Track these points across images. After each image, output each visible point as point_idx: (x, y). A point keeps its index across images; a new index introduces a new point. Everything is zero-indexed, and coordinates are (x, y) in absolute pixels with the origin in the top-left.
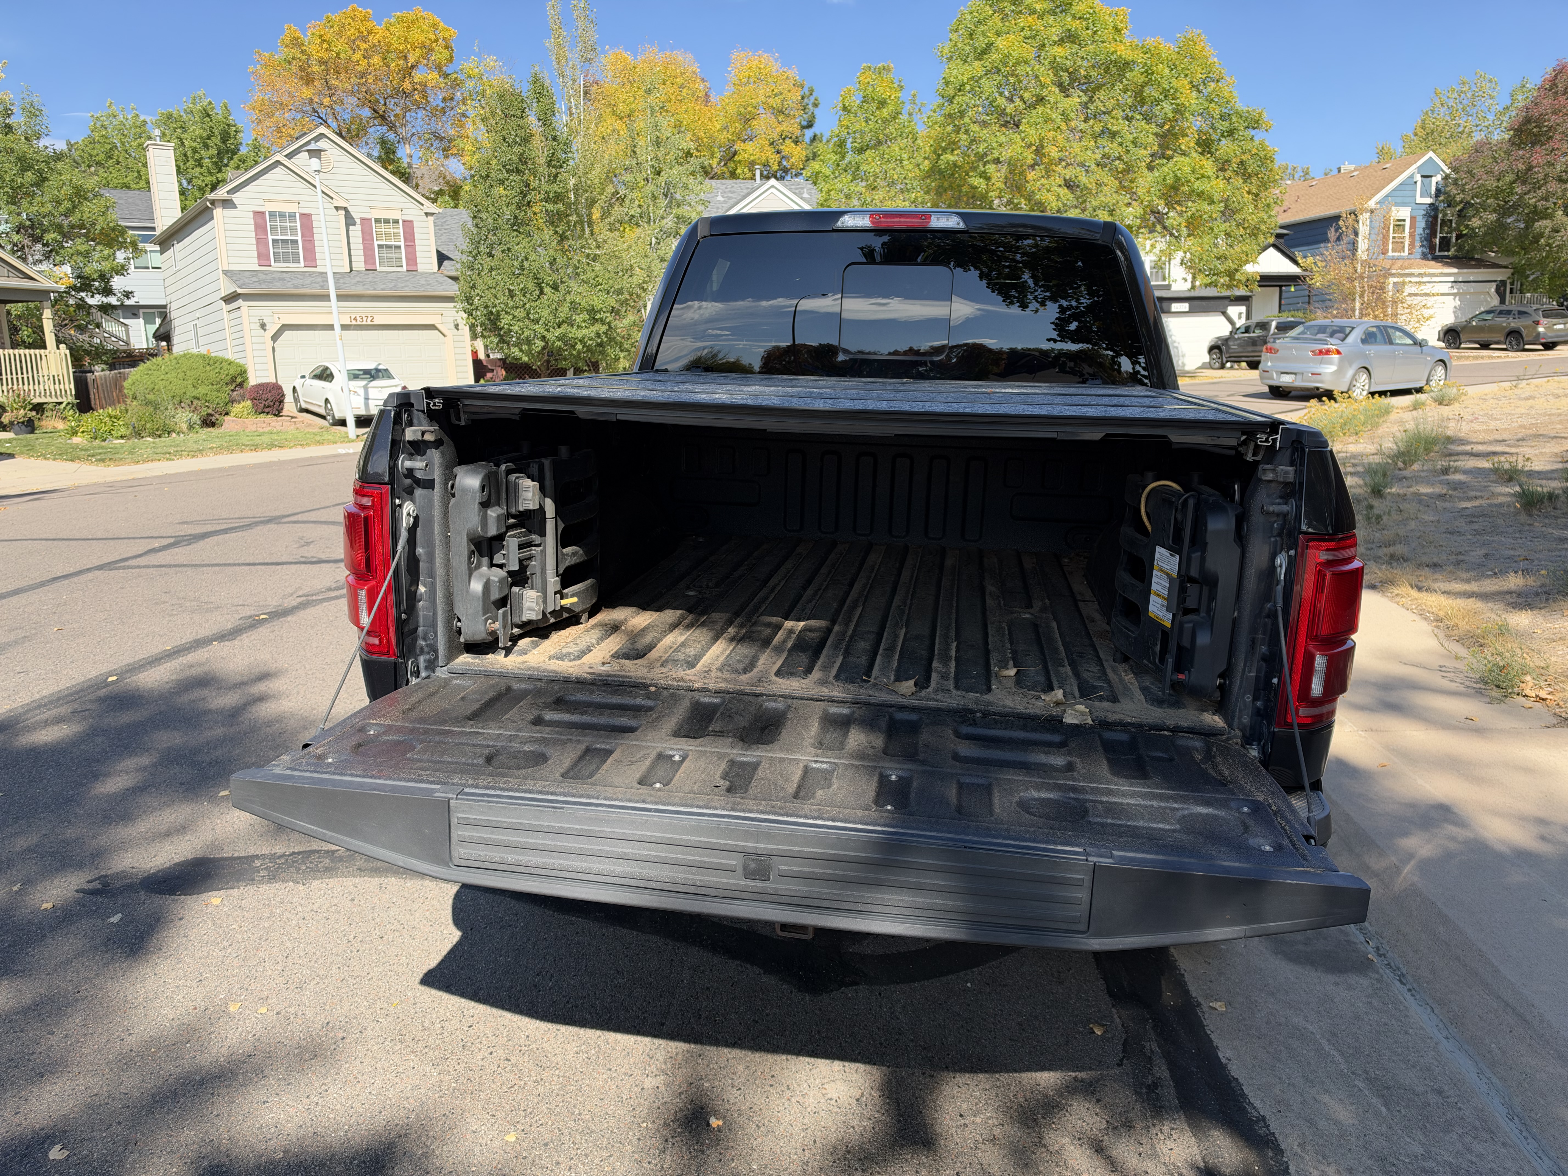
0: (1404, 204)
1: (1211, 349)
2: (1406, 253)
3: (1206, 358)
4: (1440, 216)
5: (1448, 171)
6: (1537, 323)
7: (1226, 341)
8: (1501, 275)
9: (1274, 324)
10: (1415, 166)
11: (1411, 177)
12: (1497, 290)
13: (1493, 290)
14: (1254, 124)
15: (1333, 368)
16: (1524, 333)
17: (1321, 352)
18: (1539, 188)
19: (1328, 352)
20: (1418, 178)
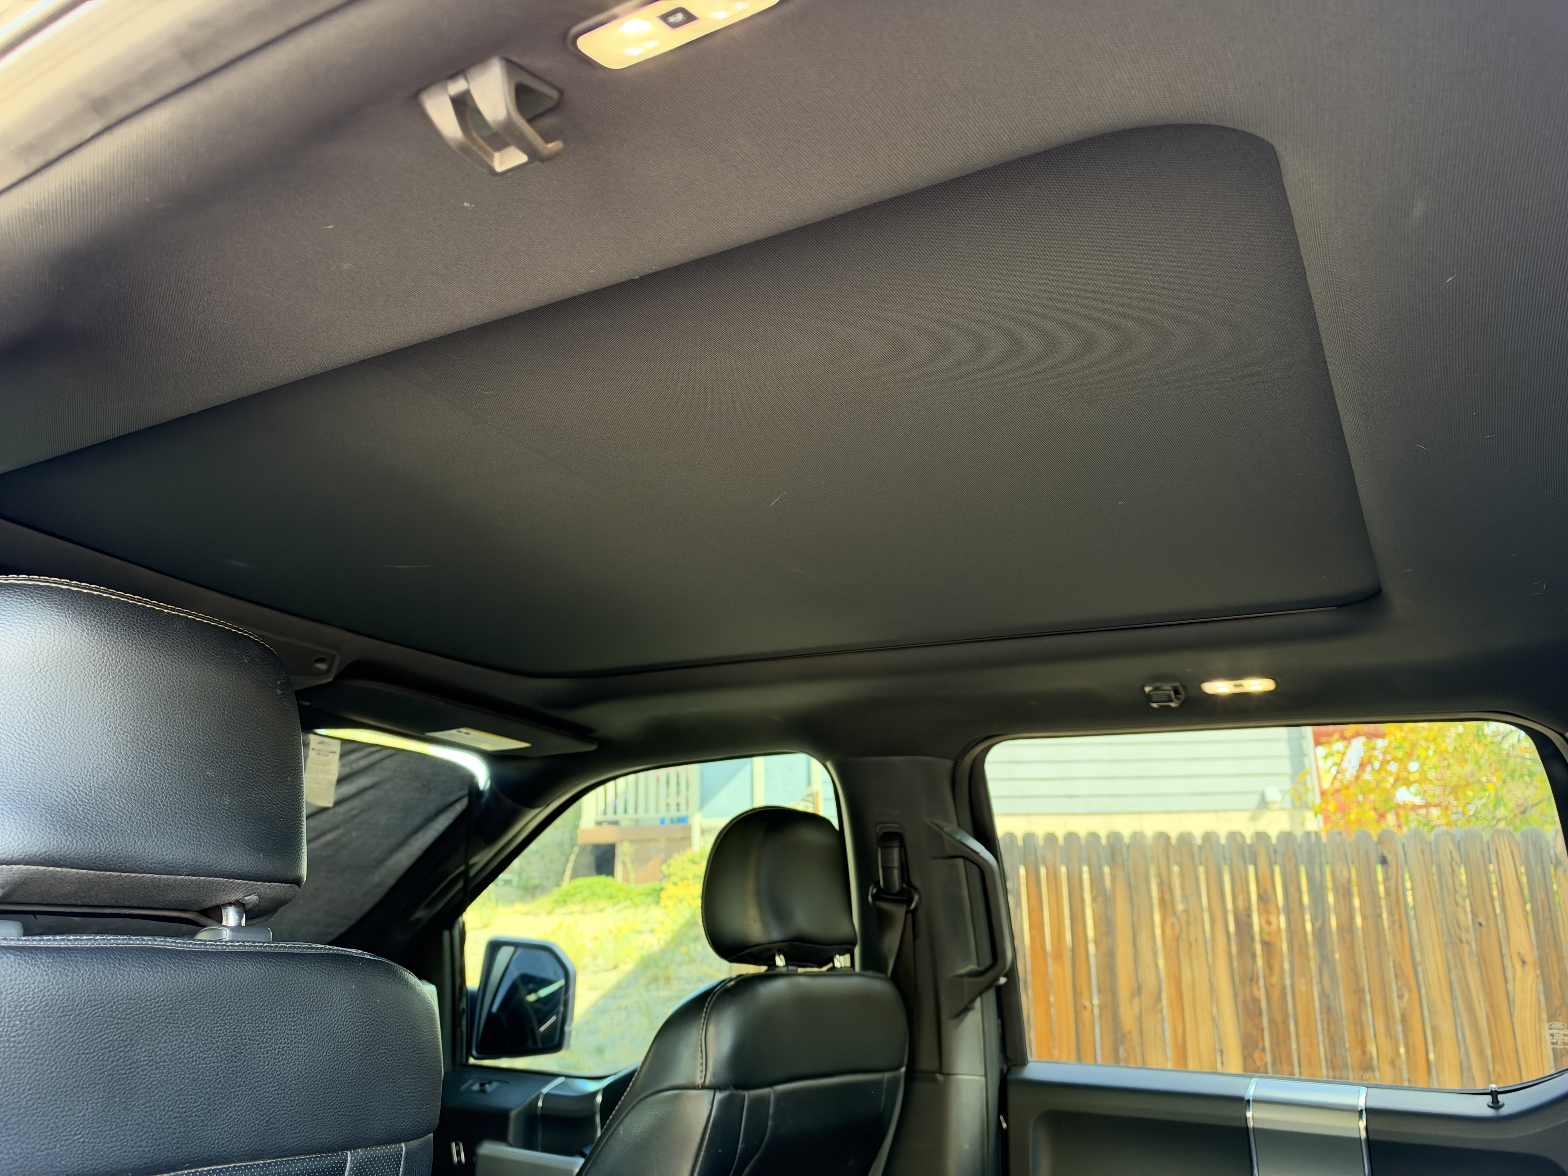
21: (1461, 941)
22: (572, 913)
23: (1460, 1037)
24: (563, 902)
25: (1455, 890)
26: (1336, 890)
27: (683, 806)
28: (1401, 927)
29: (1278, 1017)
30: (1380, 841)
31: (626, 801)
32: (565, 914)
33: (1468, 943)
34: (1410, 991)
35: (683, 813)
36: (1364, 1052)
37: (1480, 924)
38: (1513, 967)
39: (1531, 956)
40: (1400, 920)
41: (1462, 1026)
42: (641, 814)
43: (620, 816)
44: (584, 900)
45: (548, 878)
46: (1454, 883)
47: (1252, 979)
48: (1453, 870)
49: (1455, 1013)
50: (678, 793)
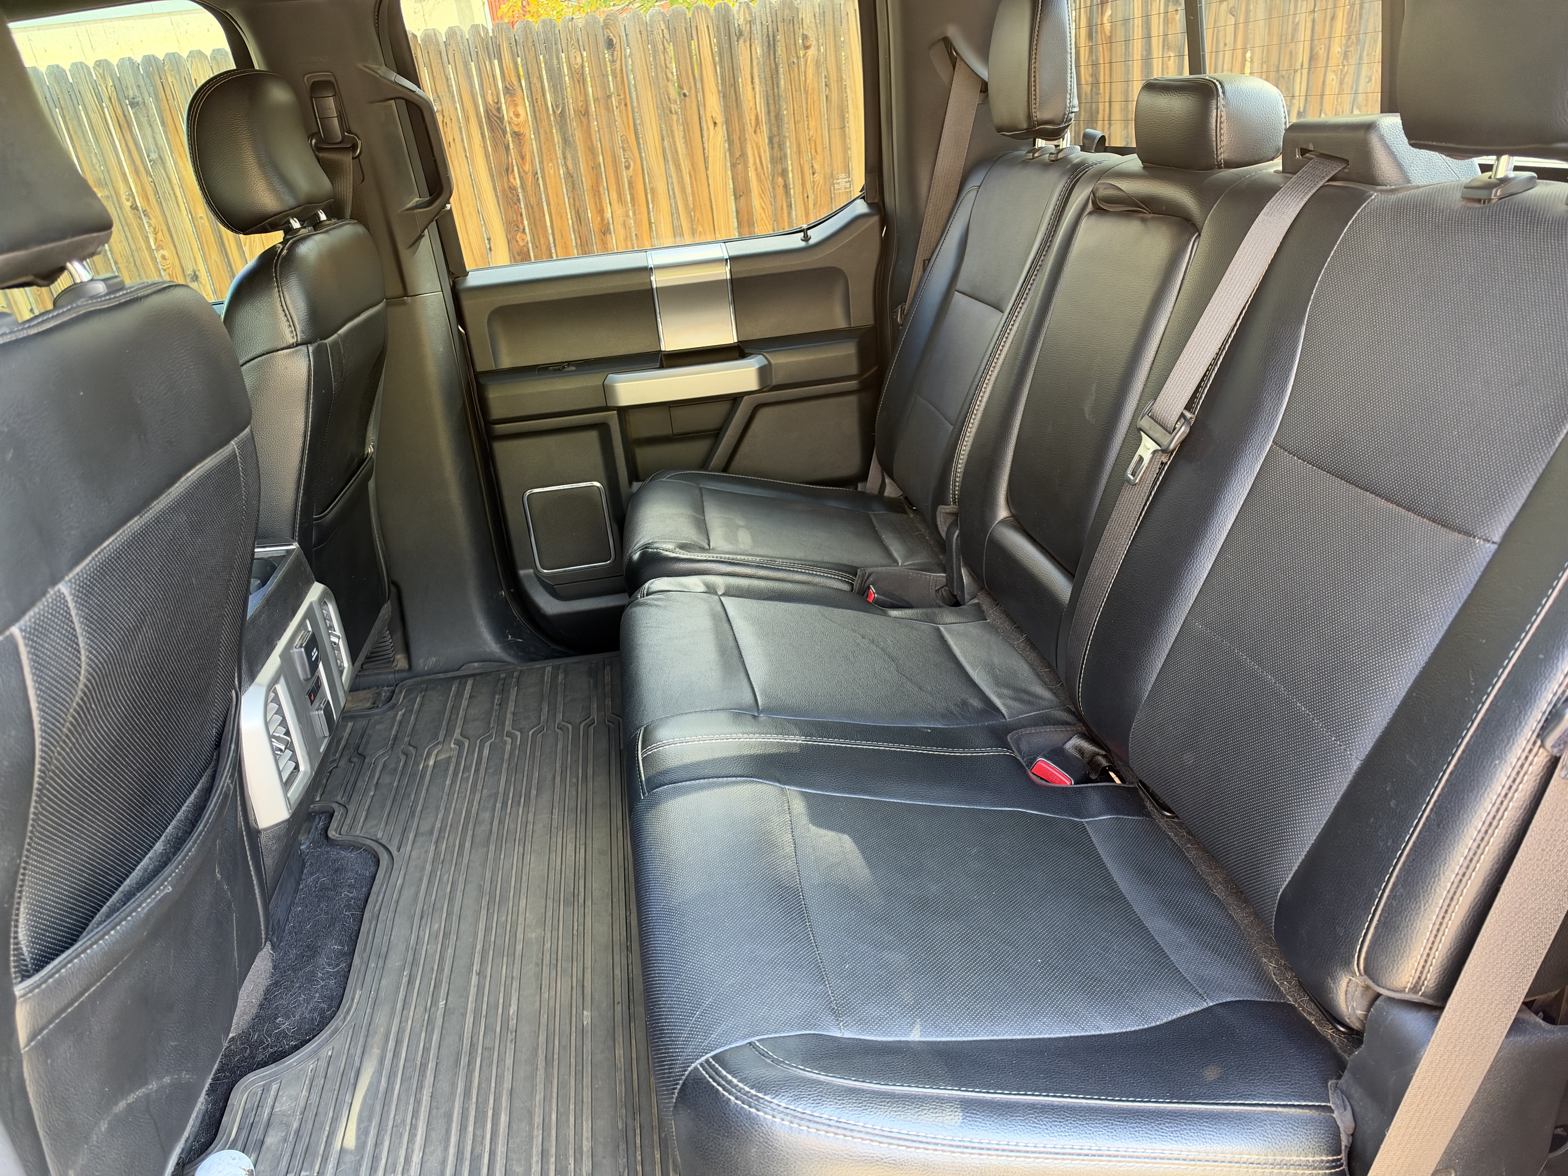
21: (671, 112)
23: (671, 193)
25: (667, 67)
26: (572, 77)
28: (626, 105)
29: (533, 201)
30: (606, 26)
33: (676, 113)
34: (635, 162)
36: (602, 219)
37: (685, 95)
38: (708, 129)
39: (720, 120)
40: (625, 98)
41: (672, 183)
46: (665, 60)
47: (507, 170)
48: (665, 48)
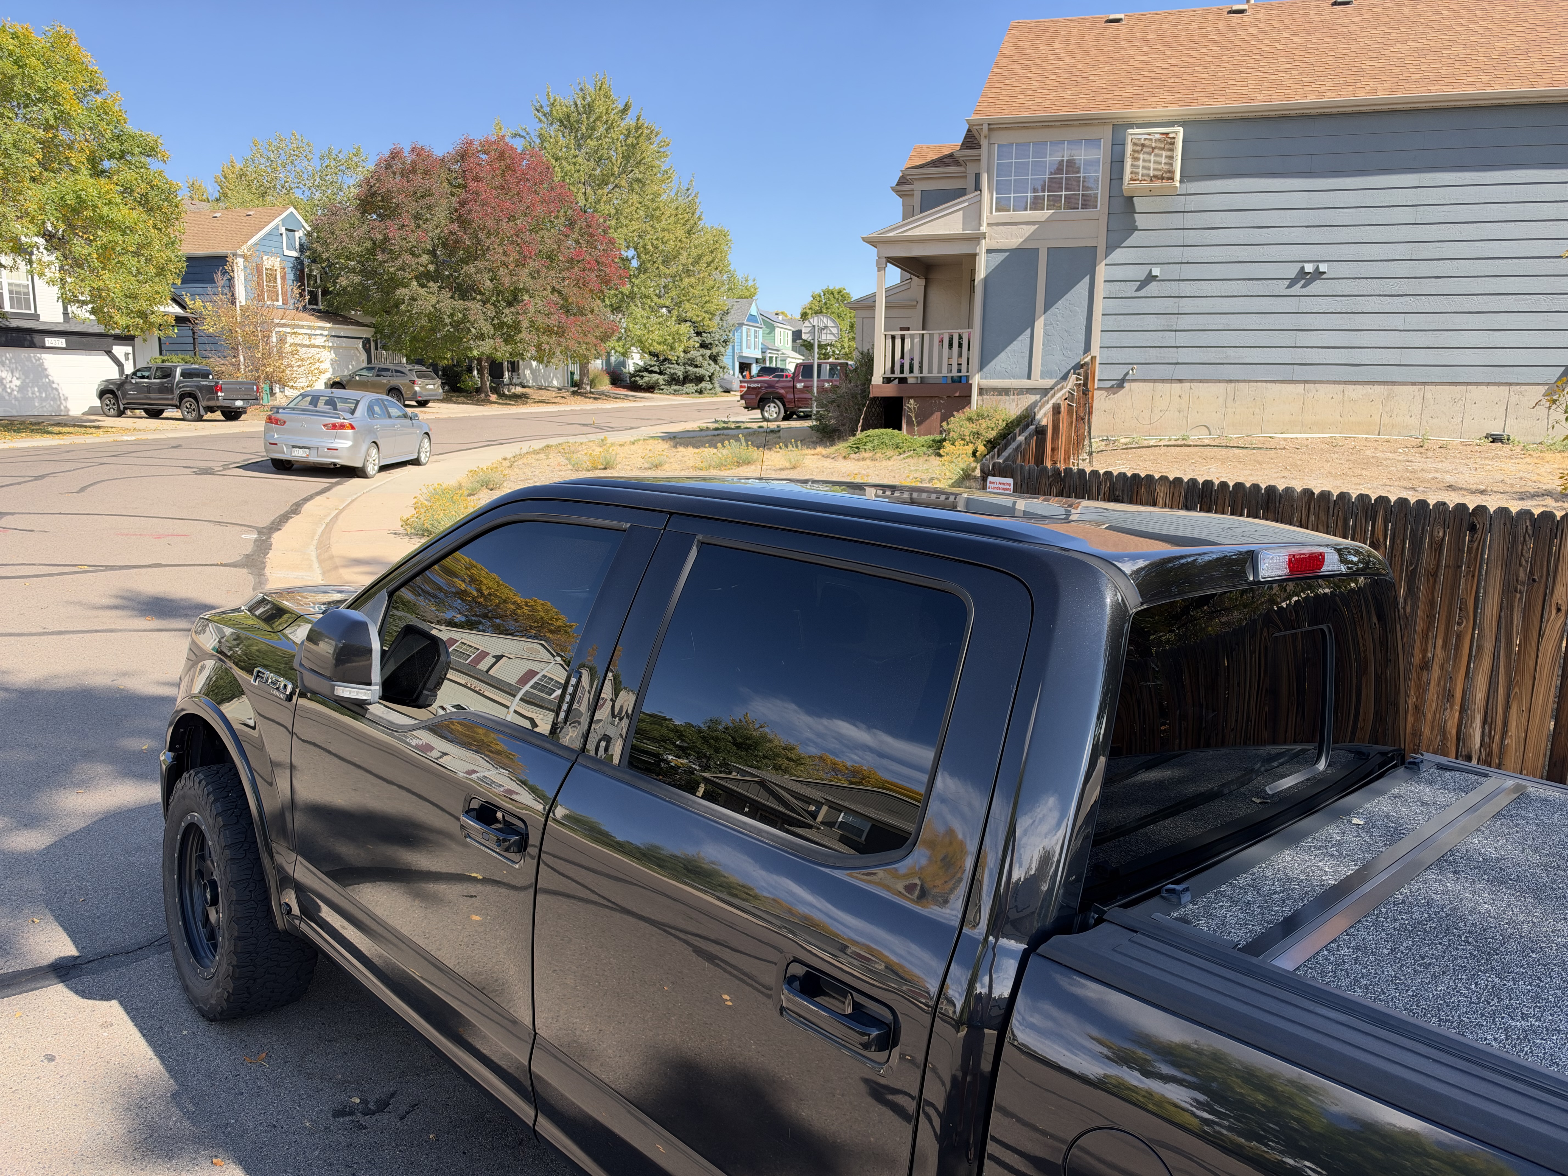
0: (273, 254)
1: (102, 394)
2: (280, 303)
3: (97, 403)
4: (306, 270)
5: (309, 229)
6: (414, 382)
7: (122, 384)
8: (367, 333)
9: (179, 371)
10: (279, 219)
11: (277, 228)
12: (364, 346)
13: (361, 346)
14: (151, 151)
15: (349, 443)
16: (403, 390)
17: (334, 426)
18: (396, 259)
19: (342, 426)
20: (283, 230)
22: (864, 459)
24: (857, 449)
27: (964, 368)
31: (912, 359)
32: (858, 460)
35: (964, 373)
42: (925, 373)
43: (906, 374)
44: (874, 448)
45: (844, 425)
49: (1497, 639)
50: (960, 355)
